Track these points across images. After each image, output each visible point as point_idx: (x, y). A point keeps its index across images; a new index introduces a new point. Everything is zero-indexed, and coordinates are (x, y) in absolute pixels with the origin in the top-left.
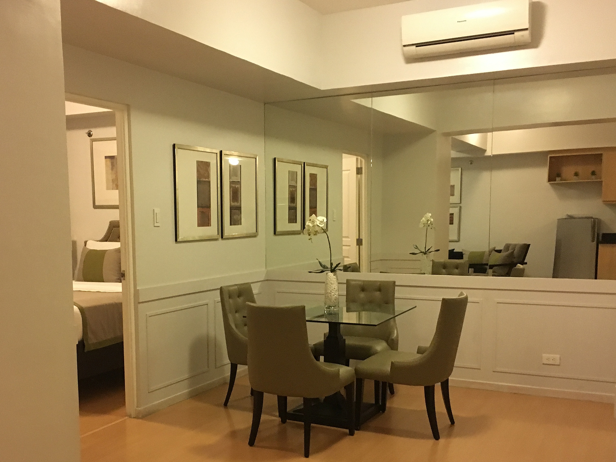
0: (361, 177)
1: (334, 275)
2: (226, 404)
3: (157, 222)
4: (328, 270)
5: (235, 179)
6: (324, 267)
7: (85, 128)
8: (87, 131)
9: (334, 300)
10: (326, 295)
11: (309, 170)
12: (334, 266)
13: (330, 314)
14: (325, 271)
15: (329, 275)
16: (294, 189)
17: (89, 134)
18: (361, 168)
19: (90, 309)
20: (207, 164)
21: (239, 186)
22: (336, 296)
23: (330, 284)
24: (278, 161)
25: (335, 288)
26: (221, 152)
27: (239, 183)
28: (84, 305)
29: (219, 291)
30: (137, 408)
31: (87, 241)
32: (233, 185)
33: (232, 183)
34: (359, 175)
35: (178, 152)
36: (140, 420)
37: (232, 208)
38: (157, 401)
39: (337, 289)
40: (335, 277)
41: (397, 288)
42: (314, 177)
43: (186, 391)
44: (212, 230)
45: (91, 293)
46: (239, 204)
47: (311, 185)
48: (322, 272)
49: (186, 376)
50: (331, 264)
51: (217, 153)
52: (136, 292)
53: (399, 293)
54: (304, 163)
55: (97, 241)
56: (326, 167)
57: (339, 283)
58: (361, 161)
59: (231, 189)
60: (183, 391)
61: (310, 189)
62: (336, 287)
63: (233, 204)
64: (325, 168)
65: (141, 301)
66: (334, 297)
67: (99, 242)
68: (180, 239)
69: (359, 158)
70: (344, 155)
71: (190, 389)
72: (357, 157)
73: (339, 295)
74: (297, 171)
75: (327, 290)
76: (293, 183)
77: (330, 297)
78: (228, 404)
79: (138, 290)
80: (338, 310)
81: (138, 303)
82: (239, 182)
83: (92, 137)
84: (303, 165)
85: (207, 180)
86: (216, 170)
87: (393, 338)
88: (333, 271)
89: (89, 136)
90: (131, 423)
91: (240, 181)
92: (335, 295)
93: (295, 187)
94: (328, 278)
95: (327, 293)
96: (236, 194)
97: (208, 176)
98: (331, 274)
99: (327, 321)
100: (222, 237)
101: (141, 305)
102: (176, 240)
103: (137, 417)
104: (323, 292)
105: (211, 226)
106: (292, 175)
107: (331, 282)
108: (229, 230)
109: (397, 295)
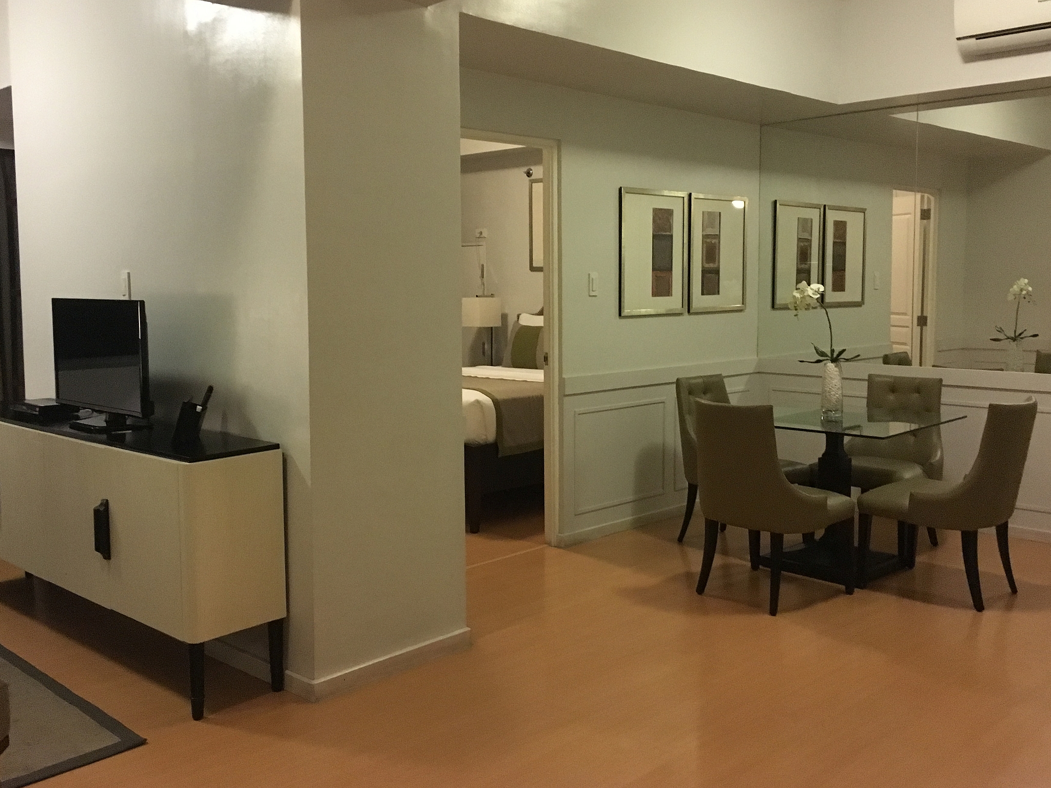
0: (929, 224)
1: (835, 367)
2: (680, 539)
3: (593, 291)
4: (827, 359)
5: (710, 231)
6: (822, 354)
7: (523, 165)
8: (525, 169)
9: (835, 402)
10: (823, 395)
11: (832, 216)
12: (835, 355)
13: (828, 421)
14: (824, 360)
15: (828, 366)
16: (806, 244)
17: (528, 173)
18: (929, 210)
19: (506, 401)
20: (669, 213)
21: (717, 241)
22: (838, 396)
23: (829, 379)
24: (780, 205)
25: (837, 384)
26: (690, 195)
27: (718, 237)
28: (500, 397)
29: (675, 385)
30: (560, 535)
31: (520, 314)
32: (708, 240)
33: (705, 237)
34: (925, 221)
35: (626, 198)
36: (562, 550)
37: (705, 272)
38: (587, 527)
39: (839, 386)
40: (837, 369)
41: (944, 389)
42: (841, 227)
43: (628, 518)
44: (675, 301)
45: (517, 382)
46: (716, 266)
47: (835, 237)
48: (818, 361)
49: (631, 498)
50: (833, 351)
51: (684, 197)
52: (562, 382)
53: (947, 396)
54: (825, 206)
55: (533, 315)
56: (863, 211)
57: (843, 378)
58: (929, 199)
59: (705, 245)
60: (625, 517)
61: (834, 243)
62: (839, 385)
63: (707, 266)
64: (861, 212)
65: (567, 393)
66: (835, 397)
67: (534, 316)
68: (626, 311)
69: (926, 195)
70: (894, 191)
71: (634, 517)
72: (923, 194)
73: (843, 396)
74: (813, 218)
75: (825, 387)
76: (806, 236)
77: (828, 397)
78: (684, 539)
79: (564, 378)
80: (842, 416)
81: (563, 395)
82: (717, 235)
83: (533, 177)
84: (822, 209)
85: (668, 233)
86: (682, 220)
87: (933, 461)
88: (834, 360)
89: (528, 177)
90: (551, 552)
91: (718, 233)
92: (837, 394)
93: (810, 241)
94: (827, 371)
95: (824, 391)
96: (711, 252)
97: (670, 228)
98: (831, 366)
99: (824, 430)
100: (689, 311)
101: (566, 398)
102: (620, 315)
103: (558, 547)
104: (819, 390)
105: (672, 296)
106: (805, 224)
107: (830, 375)
108: (700, 300)
109: (944, 400)
